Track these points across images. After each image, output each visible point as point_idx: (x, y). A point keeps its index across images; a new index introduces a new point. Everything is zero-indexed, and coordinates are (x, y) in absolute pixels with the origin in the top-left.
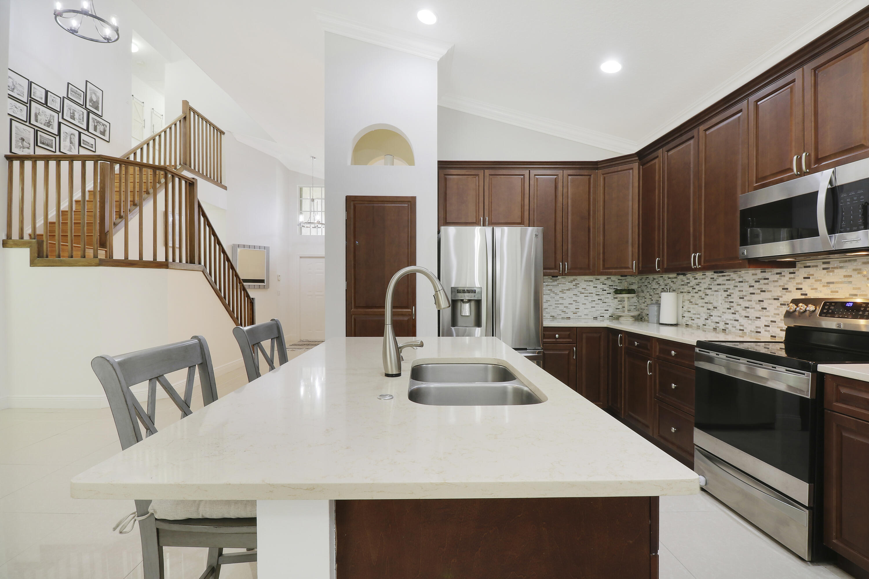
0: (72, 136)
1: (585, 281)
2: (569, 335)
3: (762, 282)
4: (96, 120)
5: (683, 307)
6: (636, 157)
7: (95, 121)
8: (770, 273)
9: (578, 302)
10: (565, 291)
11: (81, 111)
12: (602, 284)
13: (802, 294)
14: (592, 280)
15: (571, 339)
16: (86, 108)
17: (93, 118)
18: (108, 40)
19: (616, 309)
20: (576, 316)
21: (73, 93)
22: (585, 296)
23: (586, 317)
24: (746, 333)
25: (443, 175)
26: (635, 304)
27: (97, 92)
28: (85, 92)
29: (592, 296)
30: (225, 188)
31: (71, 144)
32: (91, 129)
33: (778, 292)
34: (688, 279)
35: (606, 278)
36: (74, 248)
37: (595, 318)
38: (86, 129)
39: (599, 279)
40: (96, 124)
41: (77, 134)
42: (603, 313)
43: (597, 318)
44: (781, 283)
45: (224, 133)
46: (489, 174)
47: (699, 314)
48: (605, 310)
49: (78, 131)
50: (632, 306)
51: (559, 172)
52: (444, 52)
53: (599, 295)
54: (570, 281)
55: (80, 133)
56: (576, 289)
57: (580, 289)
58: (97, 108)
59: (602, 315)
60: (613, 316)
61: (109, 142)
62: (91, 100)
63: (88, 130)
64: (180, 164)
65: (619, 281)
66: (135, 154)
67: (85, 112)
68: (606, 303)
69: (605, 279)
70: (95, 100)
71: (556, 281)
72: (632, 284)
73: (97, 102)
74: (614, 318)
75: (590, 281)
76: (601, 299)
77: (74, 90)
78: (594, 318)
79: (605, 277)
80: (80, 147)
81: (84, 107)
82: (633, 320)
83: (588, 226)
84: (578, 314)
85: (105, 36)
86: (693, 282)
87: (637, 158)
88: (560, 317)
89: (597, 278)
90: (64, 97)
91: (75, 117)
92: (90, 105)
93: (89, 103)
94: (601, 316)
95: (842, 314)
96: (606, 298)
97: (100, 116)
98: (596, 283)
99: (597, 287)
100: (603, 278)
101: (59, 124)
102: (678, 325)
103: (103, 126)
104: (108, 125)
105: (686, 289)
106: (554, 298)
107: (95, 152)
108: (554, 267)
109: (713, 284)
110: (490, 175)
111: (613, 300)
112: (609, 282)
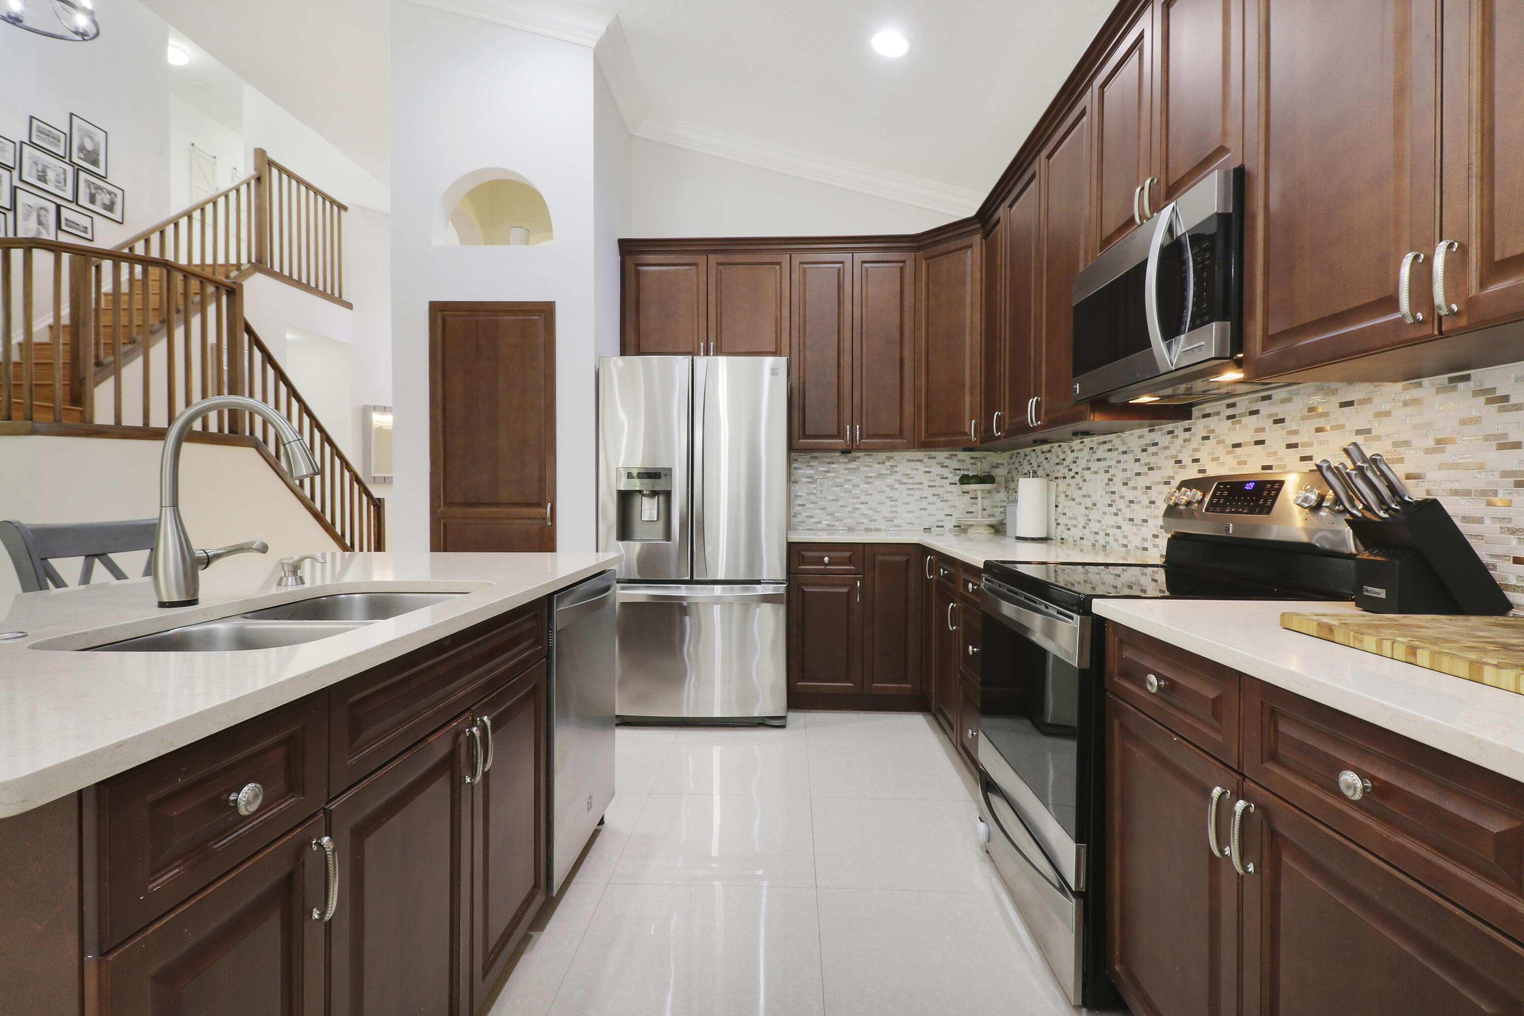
0: (42, 212)
1: (909, 461)
2: (850, 557)
3: (1152, 449)
4: (93, 183)
5: (1057, 506)
6: (976, 223)
7: (92, 186)
8: (1159, 432)
9: (896, 500)
10: (870, 480)
11: (61, 167)
12: (940, 466)
13: (1200, 471)
14: (921, 458)
15: (854, 566)
16: (72, 163)
17: (87, 181)
18: (83, 35)
19: (967, 512)
20: (891, 526)
21: (42, 135)
22: (909, 489)
23: (910, 527)
24: (1129, 550)
25: (634, 265)
26: (1004, 504)
27: (94, 133)
28: (67, 132)
29: (922, 489)
30: (349, 306)
31: (40, 227)
32: (83, 200)
33: (1169, 468)
34: (1064, 452)
35: (948, 456)
36: (34, 408)
37: (928, 530)
38: (71, 200)
39: (934, 458)
40: (93, 191)
41: (52, 208)
42: (943, 521)
43: (930, 529)
44: (1173, 451)
45: (346, 209)
46: (717, 263)
47: (1076, 518)
48: (946, 515)
49: (55, 203)
50: (997, 507)
51: (846, 257)
52: (602, 28)
53: (934, 486)
54: (880, 461)
55: (58, 207)
56: (891, 475)
57: (898, 476)
58: (95, 163)
59: (940, 524)
60: (960, 527)
61: (121, 223)
62: (82, 148)
63: (76, 200)
64: (249, 261)
65: (973, 461)
66: (147, 241)
67: (70, 170)
68: (947, 501)
69: (946, 458)
70: (89, 146)
71: (855, 461)
72: (997, 466)
73: (96, 152)
74: (962, 529)
75: (917, 461)
76: (939, 495)
77: (45, 129)
78: (924, 529)
79: (947, 454)
80: (59, 233)
81: (67, 160)
82: (990, 533)
83: (899, 356)
84: (896, 522)
85: (76, 28)
86: (1070, 457)
87: (979, 225)
88: (862, 527)
89: (931, 455)
90: (22, 142)
91: (47, 178)
92: (80, 158)
93: (78, 154)
94: (938, 527)
95: (1236, 506)
96: (947, 492)
97: (103, 178)
98: (929, 464)
99: (930, 472)
100: (941, 455)
101: (14, 190)
102: (1049, 541)
103: (108, 195)
104: (119, 193)
105: (1062, 471)
106: (850, 492)
107: (92, 240)
108: (836, 434)
109: (1092, 459)
110: (719, 264)
111: (961, 496)
112: (954, 464)
